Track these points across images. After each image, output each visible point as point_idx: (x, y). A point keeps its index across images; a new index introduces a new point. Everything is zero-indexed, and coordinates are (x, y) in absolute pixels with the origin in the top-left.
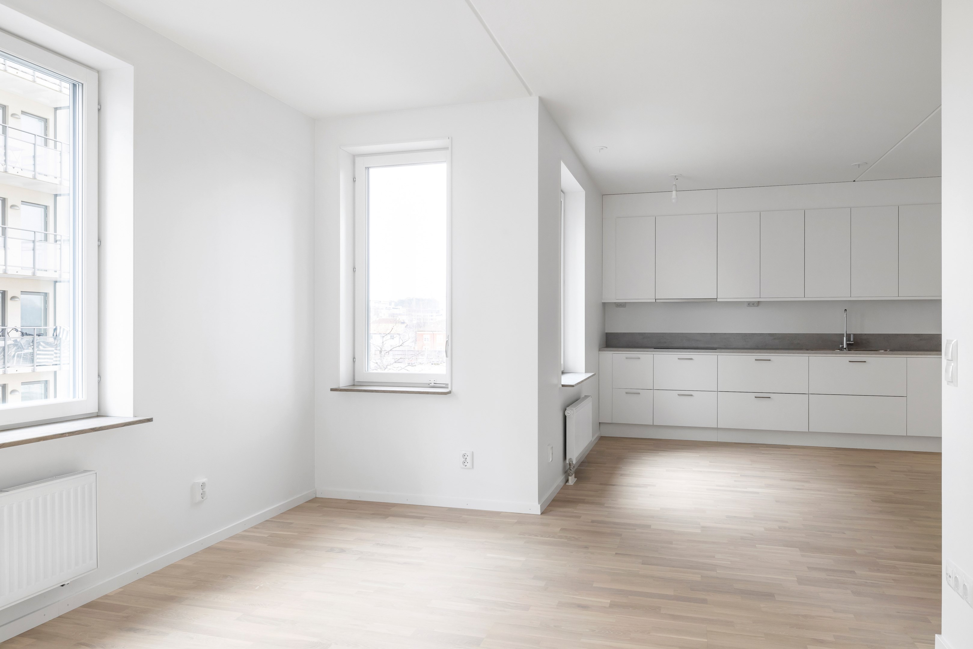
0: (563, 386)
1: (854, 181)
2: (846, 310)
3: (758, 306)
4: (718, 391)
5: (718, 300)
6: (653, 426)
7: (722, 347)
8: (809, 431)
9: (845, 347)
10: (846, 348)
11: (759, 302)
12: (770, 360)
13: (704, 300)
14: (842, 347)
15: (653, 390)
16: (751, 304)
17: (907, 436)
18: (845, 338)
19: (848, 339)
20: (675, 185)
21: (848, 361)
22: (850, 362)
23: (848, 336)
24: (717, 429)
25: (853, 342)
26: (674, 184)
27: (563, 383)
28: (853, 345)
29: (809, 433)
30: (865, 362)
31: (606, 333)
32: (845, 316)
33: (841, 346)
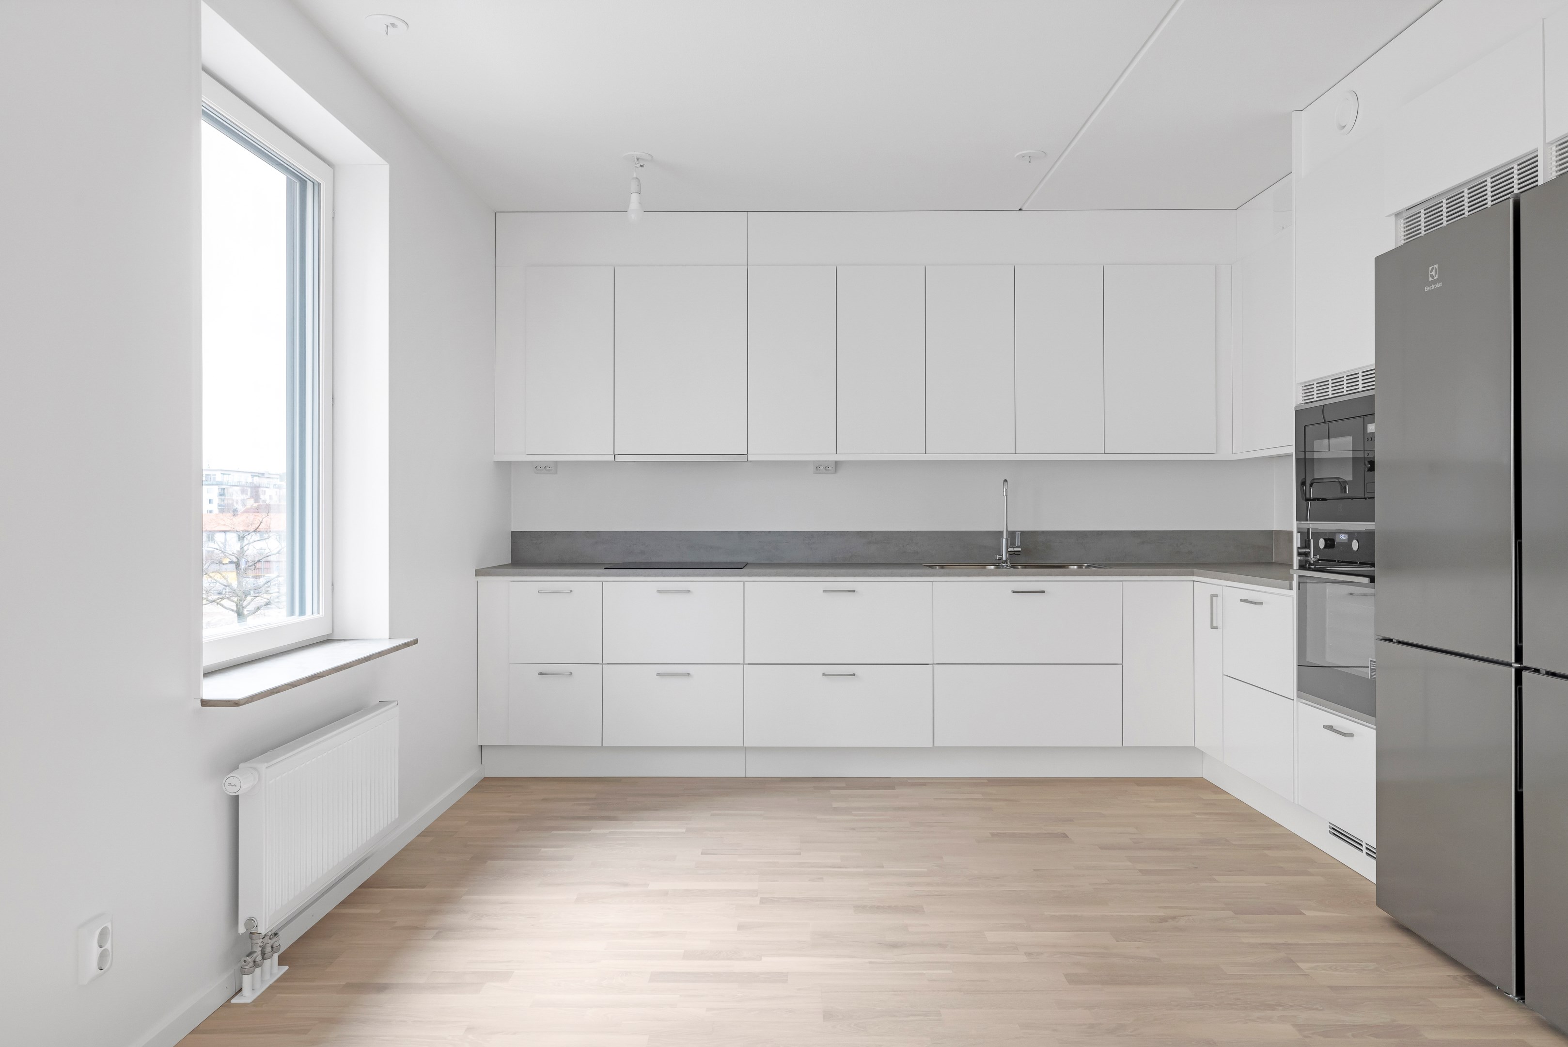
0: (205, 703)
1: (1020, 210)
2: (1006, 481)
3: (836, 471)
4: (744, 664)
5: (750, 458)
6: (602, 748)
7: (763, 562)
8: (935, 745)
9: (1004, 558)
10: (1006, 561)
11: (837, 462)
12: (854, 591)
13: (721, 458)
14: (1000, 559)
15: (603, 664)
16: (821, 468)
17: (1123, 749)
18: (1004, 540)
19: (1011, 544)
20: (637, 178)
21: (1010, 592)
22: (1014, 592)
23: (1012, 534)
24: (745, 749)
25: (1020, 549)
26: (635, 176)
27: (206, 696)
28: (1020, 554)
29: (934, 751)
30: (1043, 592)
31: (512, 532)
32: (1005, 495)
33: (997, 557)
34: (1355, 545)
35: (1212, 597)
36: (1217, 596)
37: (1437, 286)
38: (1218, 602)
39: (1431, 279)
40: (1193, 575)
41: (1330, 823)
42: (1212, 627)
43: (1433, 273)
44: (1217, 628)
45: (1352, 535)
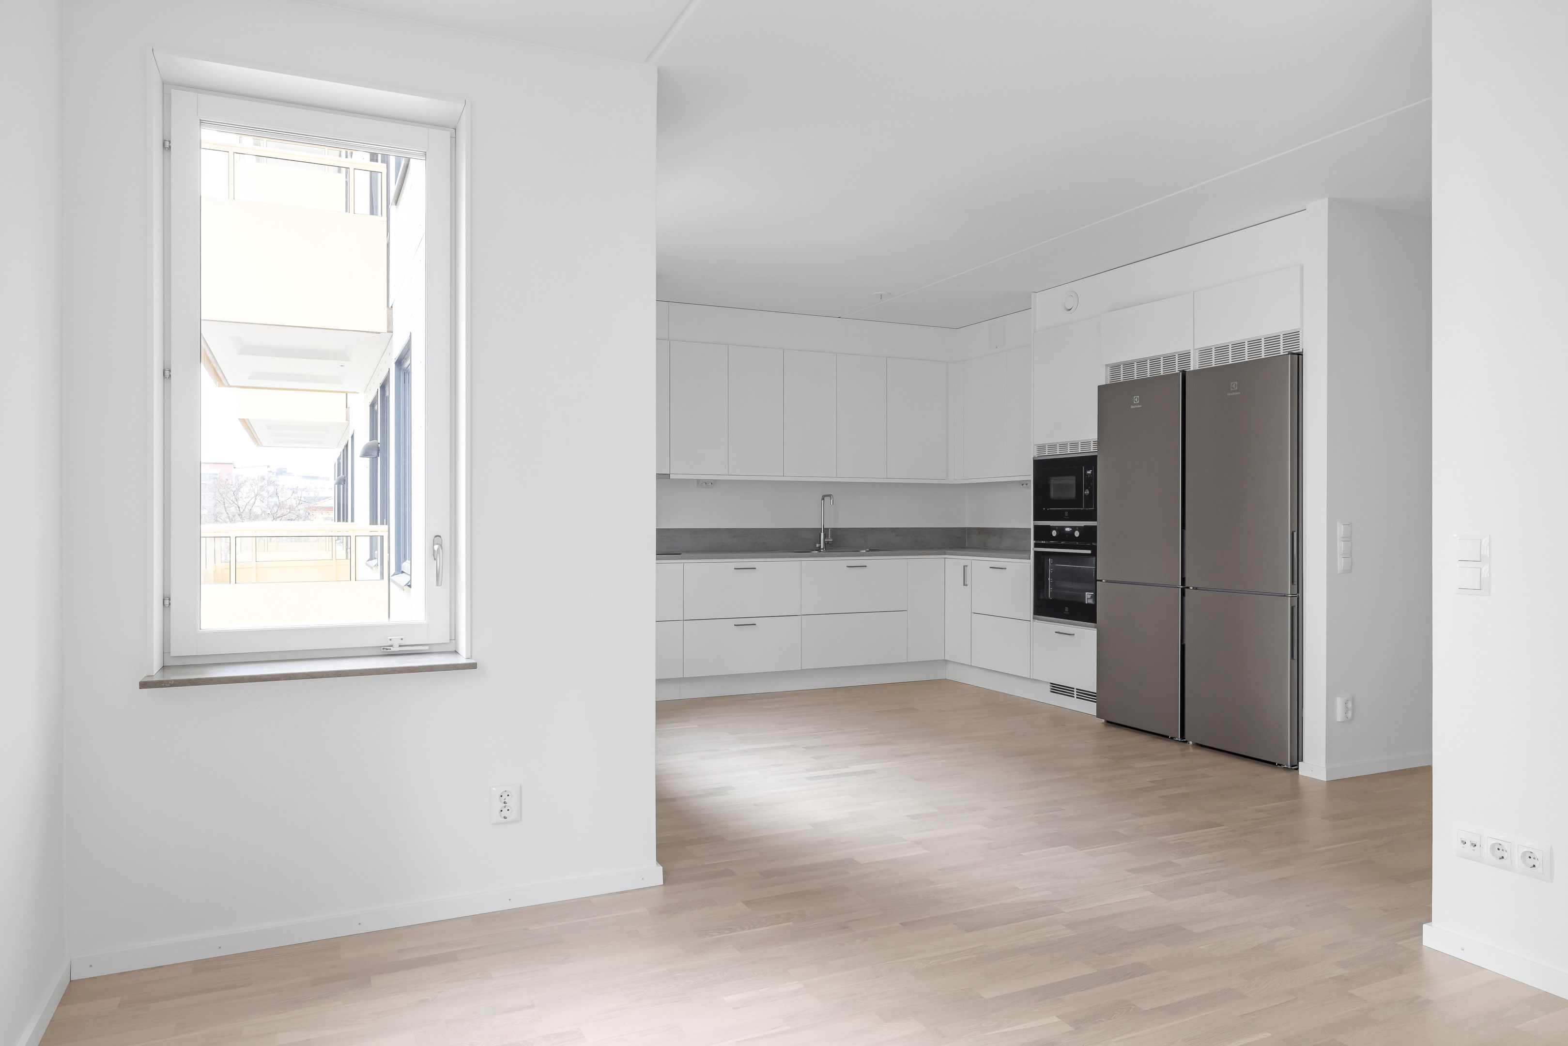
1: (839, 317)
3: (712, 486)
4: (683, 621)
5: (671, 477)
11: (715, 480)
12: (754, 569)
16: (703, 483)
17: (907, 664)
18: (822, 534)
24: (682, 679)
25: (832, 540)
29: (801, 672)
33: (818, 545)
34: (1077, 534)
35: (964, 566)
36: (967, 566)
37: (1139, 406)
38: (968, 570)
39: (1134, 402)
40: (945, 555)
41: (1052, 684)
42: (964, 585)
43: (1136, 400)
44: (967, 585)
45: (1074, 528)
